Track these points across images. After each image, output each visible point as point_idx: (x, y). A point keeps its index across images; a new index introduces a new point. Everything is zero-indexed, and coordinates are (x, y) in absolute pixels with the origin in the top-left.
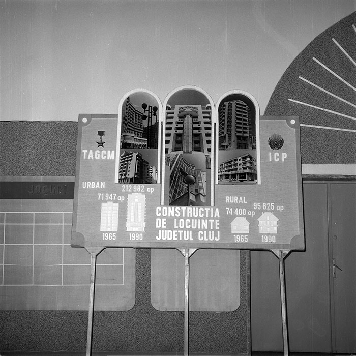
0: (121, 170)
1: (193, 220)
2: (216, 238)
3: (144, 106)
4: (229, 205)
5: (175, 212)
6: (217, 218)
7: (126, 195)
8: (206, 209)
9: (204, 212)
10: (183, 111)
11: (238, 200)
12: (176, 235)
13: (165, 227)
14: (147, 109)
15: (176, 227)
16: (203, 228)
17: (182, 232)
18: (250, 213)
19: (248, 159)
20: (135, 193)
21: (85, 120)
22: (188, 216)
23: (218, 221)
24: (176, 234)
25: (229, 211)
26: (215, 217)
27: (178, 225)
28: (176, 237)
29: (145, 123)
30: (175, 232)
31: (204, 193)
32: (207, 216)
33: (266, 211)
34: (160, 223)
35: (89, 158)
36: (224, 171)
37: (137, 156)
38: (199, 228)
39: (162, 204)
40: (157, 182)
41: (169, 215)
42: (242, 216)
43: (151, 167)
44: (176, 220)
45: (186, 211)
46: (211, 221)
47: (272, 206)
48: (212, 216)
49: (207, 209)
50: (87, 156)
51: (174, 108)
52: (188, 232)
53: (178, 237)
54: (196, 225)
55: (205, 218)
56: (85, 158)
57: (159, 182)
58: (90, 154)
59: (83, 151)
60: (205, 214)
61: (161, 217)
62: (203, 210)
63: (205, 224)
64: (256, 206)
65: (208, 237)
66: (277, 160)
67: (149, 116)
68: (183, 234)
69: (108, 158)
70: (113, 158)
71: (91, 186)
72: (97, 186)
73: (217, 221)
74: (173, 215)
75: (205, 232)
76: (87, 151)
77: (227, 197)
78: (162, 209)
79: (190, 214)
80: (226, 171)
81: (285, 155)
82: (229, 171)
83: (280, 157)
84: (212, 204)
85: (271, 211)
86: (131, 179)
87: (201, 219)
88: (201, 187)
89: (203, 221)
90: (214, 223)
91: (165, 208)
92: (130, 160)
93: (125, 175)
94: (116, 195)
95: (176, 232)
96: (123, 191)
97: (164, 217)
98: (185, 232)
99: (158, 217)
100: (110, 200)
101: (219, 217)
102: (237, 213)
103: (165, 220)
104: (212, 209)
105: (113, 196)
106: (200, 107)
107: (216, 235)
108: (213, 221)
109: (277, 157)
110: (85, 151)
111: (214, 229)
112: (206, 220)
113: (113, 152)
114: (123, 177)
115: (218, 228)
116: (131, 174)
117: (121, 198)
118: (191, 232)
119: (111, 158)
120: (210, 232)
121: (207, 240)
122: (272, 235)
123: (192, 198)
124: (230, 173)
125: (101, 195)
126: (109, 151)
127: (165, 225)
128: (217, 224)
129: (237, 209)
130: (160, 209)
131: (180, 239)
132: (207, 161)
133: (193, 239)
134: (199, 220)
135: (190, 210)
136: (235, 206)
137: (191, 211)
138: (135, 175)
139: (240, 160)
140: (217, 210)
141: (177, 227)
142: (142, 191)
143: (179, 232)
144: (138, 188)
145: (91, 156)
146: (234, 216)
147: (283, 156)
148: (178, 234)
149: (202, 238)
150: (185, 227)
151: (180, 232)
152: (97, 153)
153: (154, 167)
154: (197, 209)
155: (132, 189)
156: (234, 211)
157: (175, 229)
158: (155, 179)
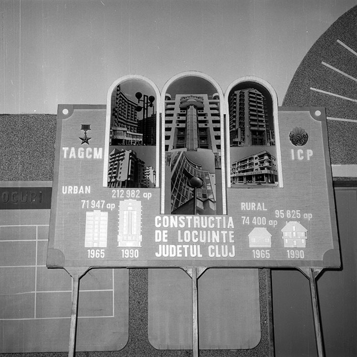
0: (111, 171)
1: (201, 232)
2: (230, 254)
3: (139, 95)
4: (246, 213)
5: (179, 222)
6: (230, 229)
7: (117, 201)
8: (216, 218)
9: (215, 222)
10: (185, 101)
11: (256, 207)
12: (181, 251)
13: (166, 241)
14: (142, 98)
15: (180, 240)
16: (213, 241)
17: (188, 246)
18: (272, 223)
19: (266, 157)
20: (128, 199)
21: (65, 112)
22: (195, 227)
23: (233, 232)
24: (180, 249)
25: (246, 220)
26: (228, 227)
27: (182, 238)
28: (180, 253)
29: (140, 116)
30: (179, 246)
31: (214, 199)
32: (219, 227)
33: (291, 220)
34: (160, 236)
35: (70, 157)
36: (237, 171)
37: (130, 154)
38: (209, 241)
39: (163, 212)
40: (155, 186)
41: (172, 226)
42: (262, 226)
43: (147, 168)
44: (179, 231)
45: (192, 221)
46: (224, 233)
47: (297, 214)
48: (224, 227)
49: (218, 218)
50: (68, 154)
51: (174, 98)
52: (195, 246)
53: (183, 253)
54: (205, 238)
55: (215, 229)
56: (65, 157)
57: (157, 185)
58: (71, 152)
59: (63, 148)
60: (216, 224)
61: (162, 229)
62: (213, 220)
63: (216, 237)
64: (279, 213)
65: (220, 253)
66: (301, 158)
67: (144, 107)
68: (189, 249)
69: (94, 158)
70: (101, 158)
71: (73, 191)
72: (80, 191)
73: (231, 232)
74: (176, 226)
75: (217, 246)
76: (68, 148)
77: (242, 203)
78: (162, 219)
79: (197, 224)
80: (239, 172)
81: (310, 153)
82: (244, 172)
83: (304, 155)
84: (224, 212)
85: (297, 220)
86: (124, 183)
87: (211, 230)
88: (210, 192)
89: (213, 232)
90: (227, 236)
91: (166, 217)
92: (122, 160)
93: (115, 177)
94: (104, 201)
95: (181, 246)
96: (113, 197)
97: (165, 229)
98: (191, 246)
99: (158, 229)
100: (96, 209)
101: (233, 227)
102: (255, 223)
103: (166, 231)
104: (224, 218)
105: (101, 203)
106: (205, 96)
107: (230, 251)
108: (226, 232)
109: (301, 155)
110: (65, 149)
111: (228, 242)
112: (218, 232)
113: (101, 149)
114: (113, 180)
115: (233, 241)
116: (123, 176)
117: (111, 206)
118: (199, 246)
119: (98, 158)
120: (223, 247)
121: (220, 256)
122: (300, 249)
123: (199, 204)
124: (245, 174)
125: (86, 203)
126: (95, 149)
127: (166, 238)
128: (231, 236)
129: (255, 218)
130: (160, 219)
131: (186, 255)
132: (216, 160)
133: (201, 256)
134: (209, 232)
135: (197, 220)
136: (252, 214)
137: (199, 220)
138: (128, 178)
139: (256, 158)
140: (231, 219)
141: (182, 241)
142: (137, 197)
143: (184, 246)
144: (132, 193)
145: (73, 155)
146: (251, 227)
147: (308, 154)
148: (182, 249)
149: (214, 254)
150: (191, 240)
151: (186, 247)
152: (81, 151)
153: (151, 168)
154: (206, 218)
155: (125, 195)
156: (251, 220)
157: (180, 244)
158: (153, 182)
